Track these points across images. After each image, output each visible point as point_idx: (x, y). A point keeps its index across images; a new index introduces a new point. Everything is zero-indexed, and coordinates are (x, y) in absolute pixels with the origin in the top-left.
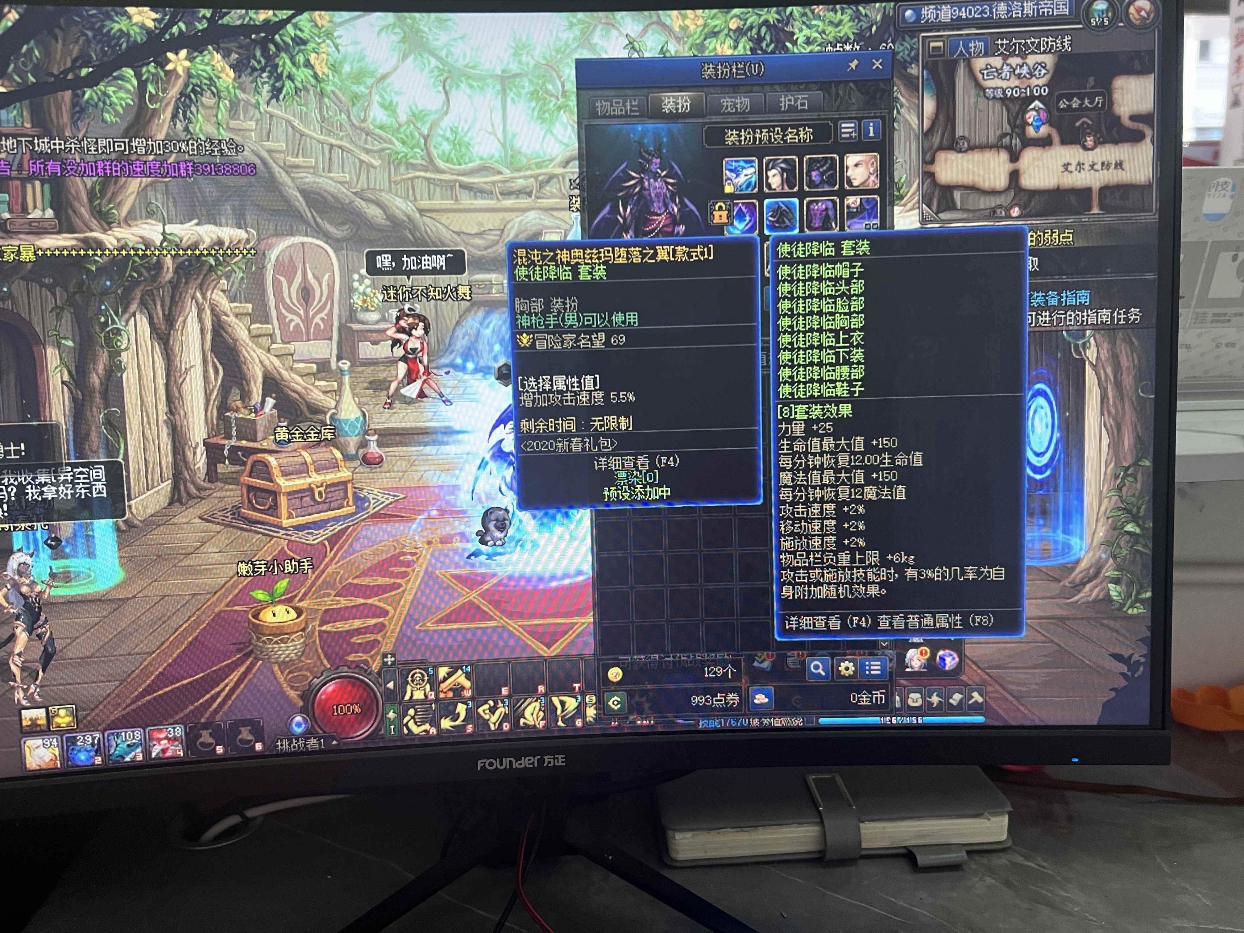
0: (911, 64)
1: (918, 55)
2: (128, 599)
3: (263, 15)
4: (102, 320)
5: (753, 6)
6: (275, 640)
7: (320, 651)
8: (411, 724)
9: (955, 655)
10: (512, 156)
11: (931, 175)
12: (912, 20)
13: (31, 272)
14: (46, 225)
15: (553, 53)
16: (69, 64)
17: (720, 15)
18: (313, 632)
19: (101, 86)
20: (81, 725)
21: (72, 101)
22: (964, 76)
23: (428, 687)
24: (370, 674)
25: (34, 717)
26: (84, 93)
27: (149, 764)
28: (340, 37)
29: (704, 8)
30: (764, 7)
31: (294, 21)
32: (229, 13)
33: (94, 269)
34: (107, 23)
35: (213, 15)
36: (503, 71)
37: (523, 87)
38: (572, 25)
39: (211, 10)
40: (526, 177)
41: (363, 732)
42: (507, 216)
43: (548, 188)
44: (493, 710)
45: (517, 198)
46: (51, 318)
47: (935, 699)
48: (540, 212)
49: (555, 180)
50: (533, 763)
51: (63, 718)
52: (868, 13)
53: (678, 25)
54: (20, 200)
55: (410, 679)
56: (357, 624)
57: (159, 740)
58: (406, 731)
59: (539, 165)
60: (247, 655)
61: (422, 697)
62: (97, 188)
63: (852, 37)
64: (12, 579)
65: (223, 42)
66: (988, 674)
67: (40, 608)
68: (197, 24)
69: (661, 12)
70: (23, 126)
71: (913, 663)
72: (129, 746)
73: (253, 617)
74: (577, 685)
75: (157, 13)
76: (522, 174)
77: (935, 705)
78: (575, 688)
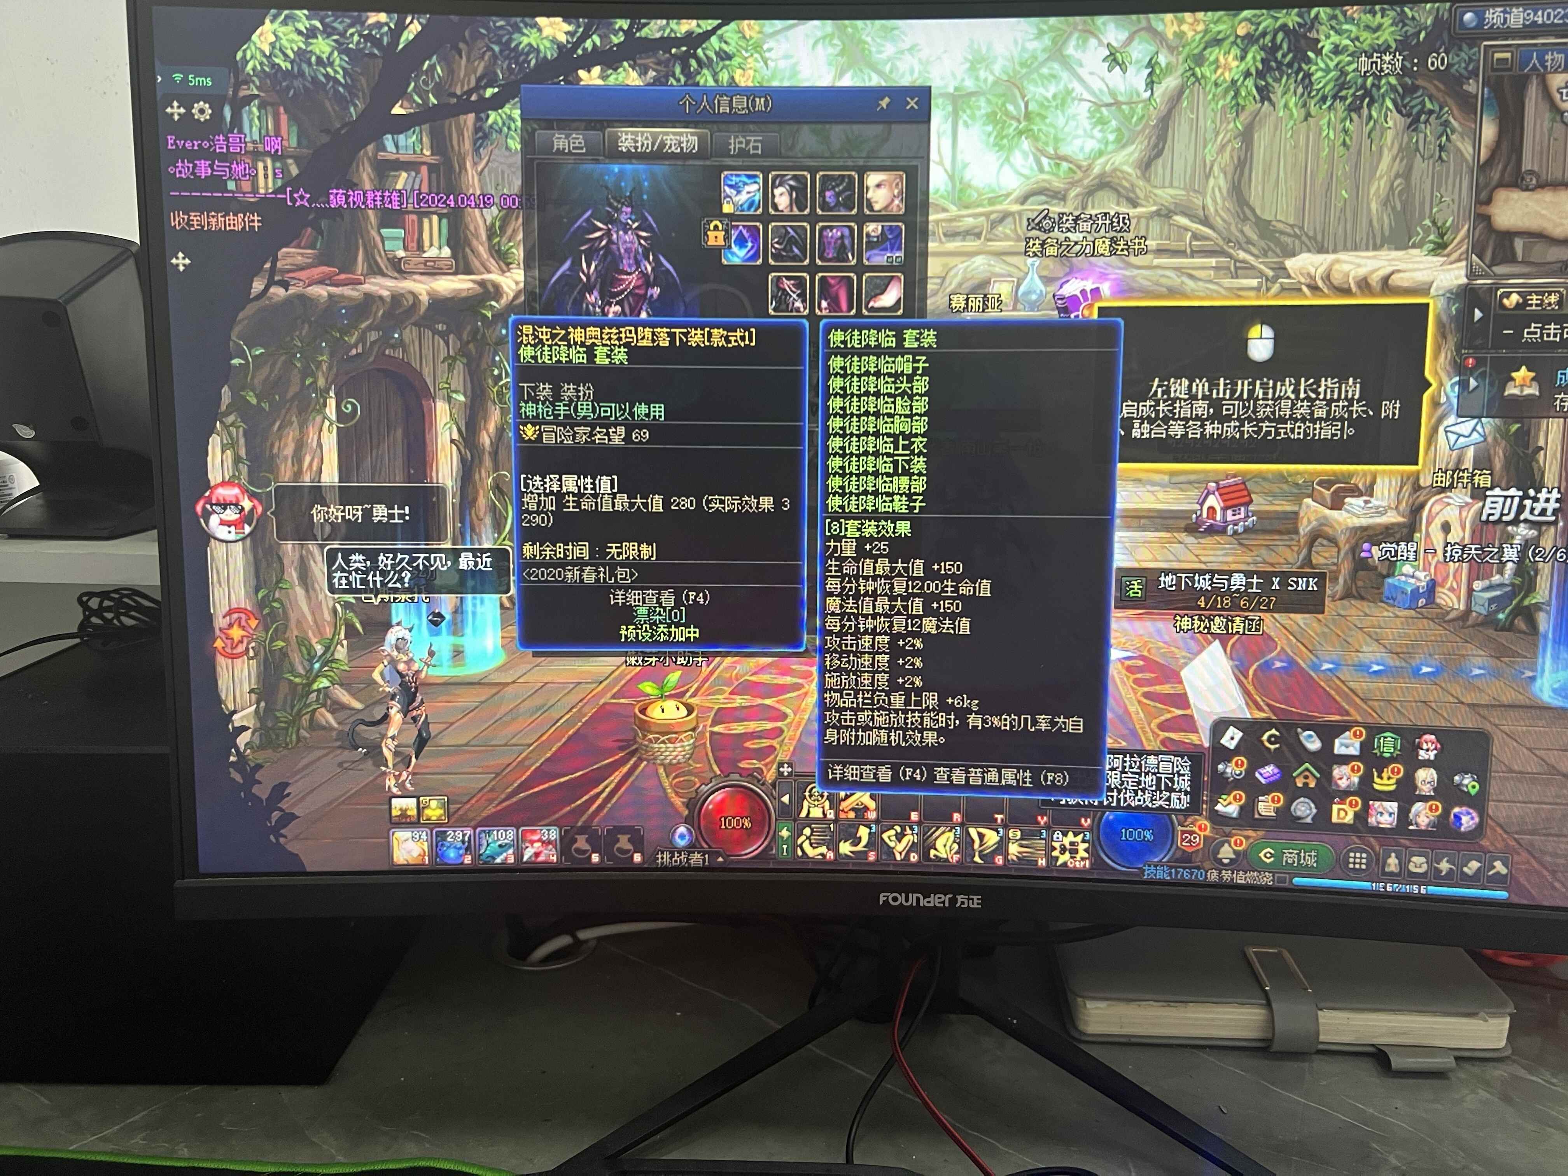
0: (1468, 79)
1: (1478, 68)
2: (508, 684)
3: (684, 26)
4: (496, 372)
5: (1268, 8)
6: (662, 739)
7: (710, 755)
8: (806, 846)
9: (1474, 814)
10: (961, 190)
11: (1486, 219)
12: (1474, 24)
13: (425, 317)
14: (441, 264)
15: (1018, 68)
16: (473, 83)
17: (1225, 18)
18: (703, 733)
19: (507, 109)
20: (453, 820)
21: (475, 125)
22: (1537, 94)
23: (827, 804)
24: (763, 784)
25: (404, 807)
26: (488, 117)
27: (520, 868)
28: (770, 50)
29: (1206, 10)
30: (1283, 8)
31: (719, 32)
32: (648, 24)
33: (490, 315)
34: (515, 36)
35: (631, 27)
36: (956, 89)
37: (979, 108)
38: (1041, 33)
39: (628, 21)
40: (975, 216)
41: (752, 850)
42: (952, 261)
43: (1000, 229)
44: (900, 837)
45: (964, 240)
46: (442, 368)
47: (1444, 866)
48: (990, 257)
49: (1010, 219)
50: (944, 902)
51: (434, 811)
52: (1416, 15)
53: (1172, 31)
54: (416, 236)
55: (807, 794)
56: (752, 726)
57: (532, 842)
58: (800, 853)
59: (992, 201)
60: (632, 754)
61: (821, 816)
62: (497, 224)
63: (1394, 45)
64: (389, 655)
65: (641, 58)
66: (1515, 839)
67: (416, 688)
68: (612, 37)
69: (1151, 16)
70: (422, 153)
71: (1419, 820)
72: (500, 846)
73: (640, 712)
74: (999, 817)
75: (570, 24)
76: (970, 211)
77: (1444, 873)
78: (996, 820)
